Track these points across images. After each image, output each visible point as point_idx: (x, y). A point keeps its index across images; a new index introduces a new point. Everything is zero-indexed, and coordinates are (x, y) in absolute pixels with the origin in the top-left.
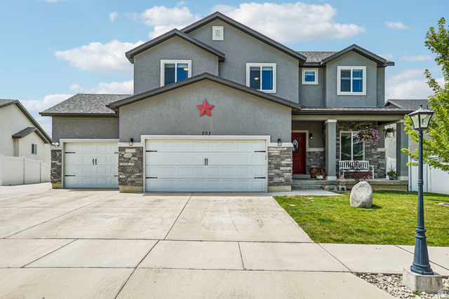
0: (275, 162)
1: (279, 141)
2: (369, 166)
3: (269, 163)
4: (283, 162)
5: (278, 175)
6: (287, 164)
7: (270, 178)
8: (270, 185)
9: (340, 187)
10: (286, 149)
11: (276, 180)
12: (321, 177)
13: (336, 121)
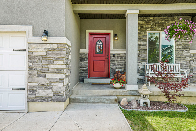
0: (38, 66)
1: (46, 33)
2: (180, 70)
3: (30, 68)
4: (52, 67)
5: (43, 86)
6: (57, 69)
7: (32, 91)
8: (30, 101)
9: (142, 101)
10: (55, 46)
11: (41, 93)
12: (118, 85)
13: (137, 12)
